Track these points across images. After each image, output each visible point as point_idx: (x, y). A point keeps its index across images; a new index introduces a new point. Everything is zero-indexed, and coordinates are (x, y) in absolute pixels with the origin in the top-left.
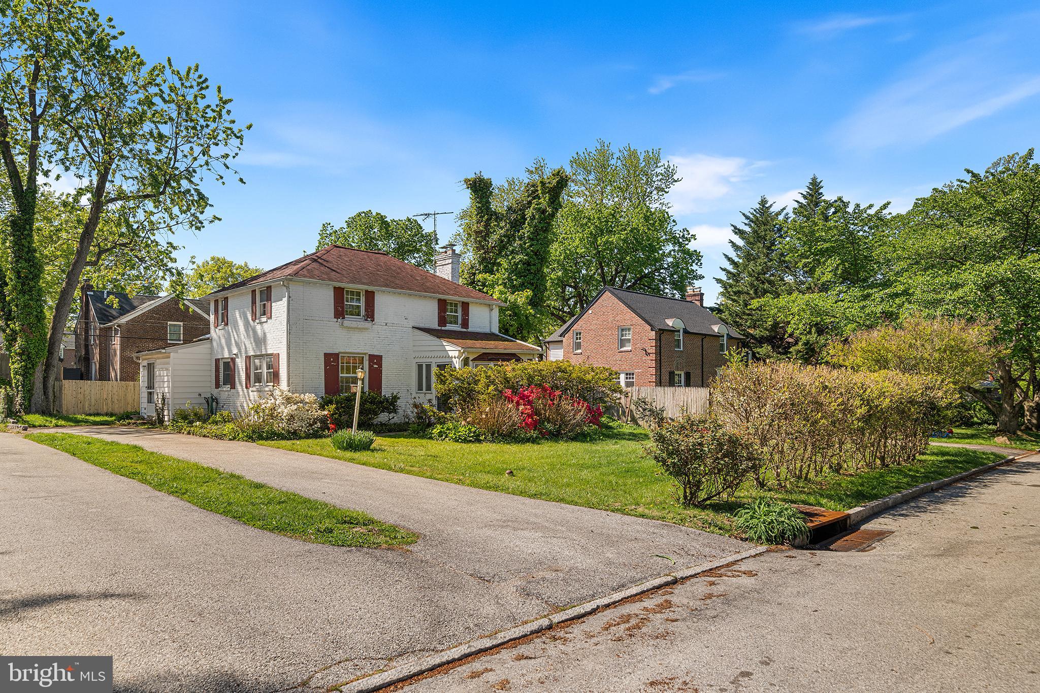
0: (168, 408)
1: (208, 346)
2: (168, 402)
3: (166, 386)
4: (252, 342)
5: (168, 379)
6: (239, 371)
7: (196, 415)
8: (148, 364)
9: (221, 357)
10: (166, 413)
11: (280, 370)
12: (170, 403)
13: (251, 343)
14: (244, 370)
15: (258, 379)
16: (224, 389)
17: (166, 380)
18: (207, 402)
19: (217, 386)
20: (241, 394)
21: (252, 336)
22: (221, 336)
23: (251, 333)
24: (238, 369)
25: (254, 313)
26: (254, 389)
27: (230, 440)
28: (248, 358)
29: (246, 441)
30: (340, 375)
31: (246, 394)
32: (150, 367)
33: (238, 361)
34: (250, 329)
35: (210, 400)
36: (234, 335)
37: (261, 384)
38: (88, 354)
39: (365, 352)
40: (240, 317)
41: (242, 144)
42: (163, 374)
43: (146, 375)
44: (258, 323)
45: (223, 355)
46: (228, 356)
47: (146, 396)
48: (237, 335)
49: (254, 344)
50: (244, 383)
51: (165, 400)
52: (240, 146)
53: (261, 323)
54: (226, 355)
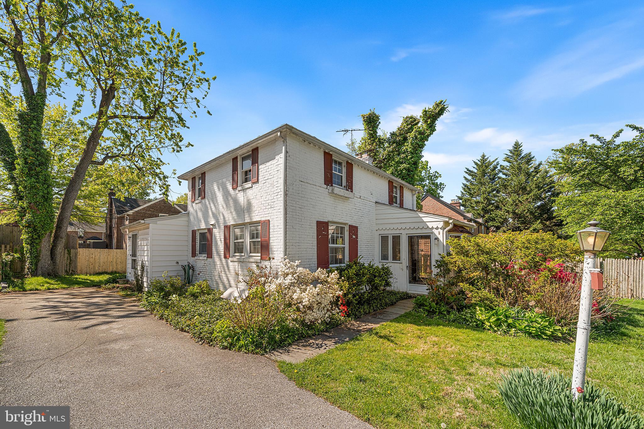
0: (147, 275)
1: (185, 219)
2: (147, 270)
3: (145, 254)
4: (233, 210)
5: (147, 248)
6: (216, 242)
7: (172, 286)
8: (133, 235)
9: (198, 228)
10: (145, 279)
11: (271, 239)
12: (149, 271)
13: (231, 212)
14: (223, 240)
15: (239, 249)
16: (201, 258)
17: (145, 249)
18: (184, 269)
19: (194, 254)
20: (218, 263)
21: (232, 205)
22: (198, 210)
23: (231, 202)
24: (216, 239)
25: (234, 182)
26: (235, 259)
27: (225, 348)
28: (227, 228)
29: (253, 352)
30: (330, 245)
31: (224, 264)
32: (134, 238)
33: (215, 231)
34: (230, 198)
35: (187, 268)
36: (211, 207)
37: (243, 254)
38: (111, 233)
39: (347, 222)
40: (219, 188)
41: (209, 89)
42: (144, 243)
43: (131, 245)
44: (239, 191)
45: (200, 227)
46: (204, 227)
47: (131, 263)
48: (215, 206)
49: (234, 213)
50: (223, 253)
51: (144, 268)
52: (208, 90)
53: (244, 190)
54: (203, 226)
